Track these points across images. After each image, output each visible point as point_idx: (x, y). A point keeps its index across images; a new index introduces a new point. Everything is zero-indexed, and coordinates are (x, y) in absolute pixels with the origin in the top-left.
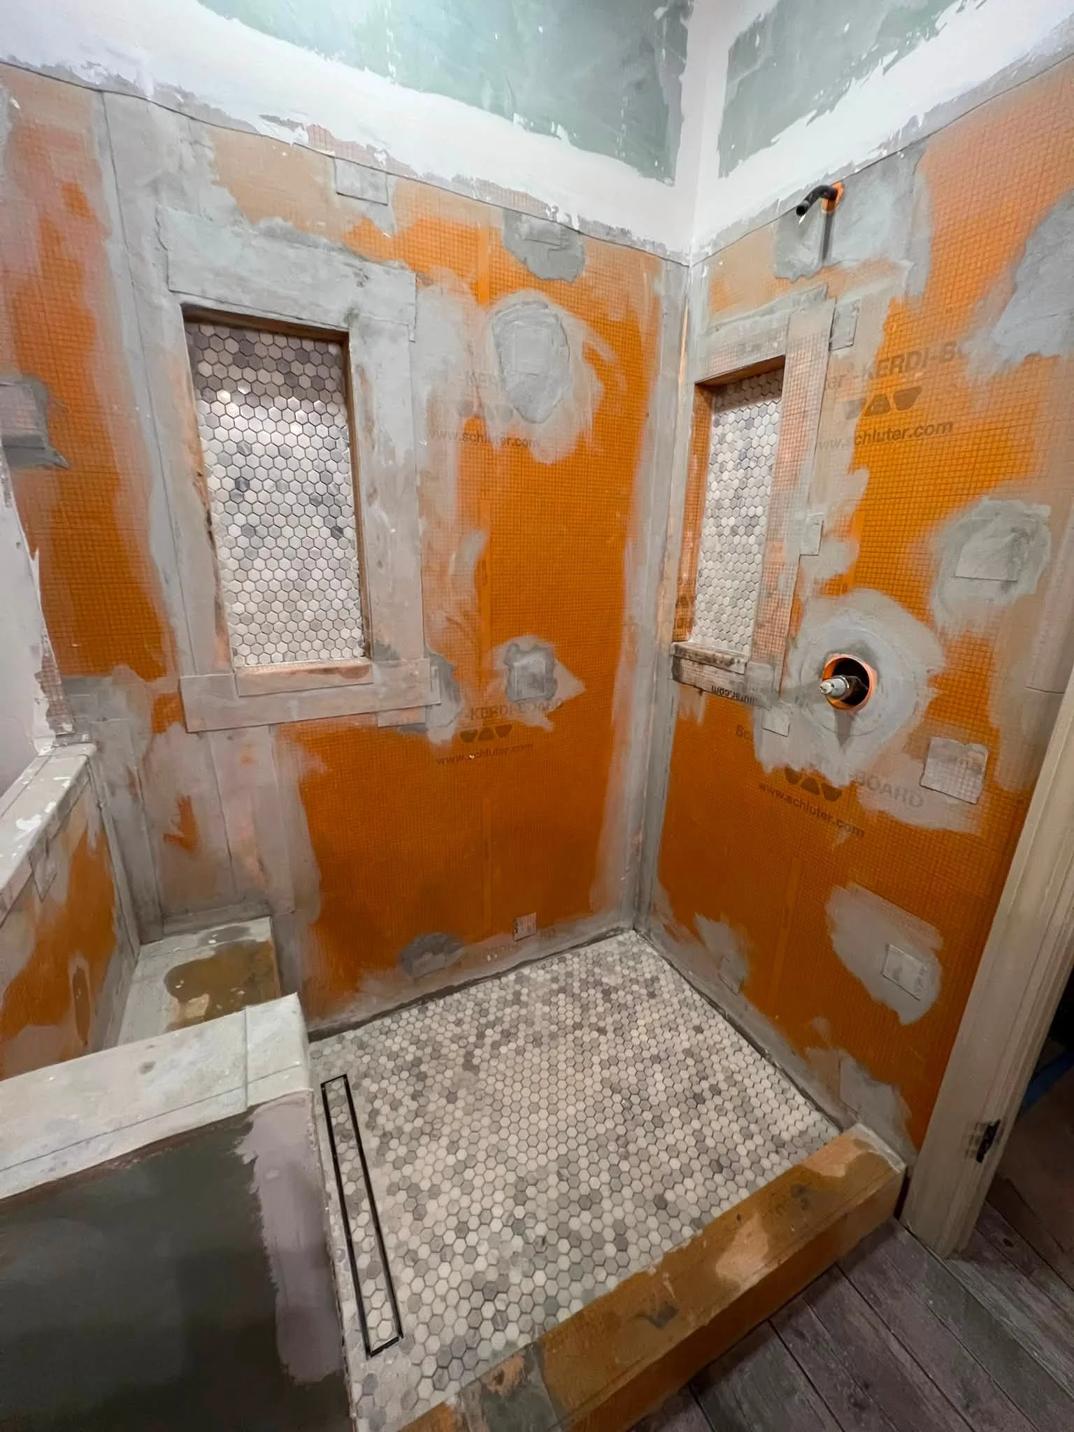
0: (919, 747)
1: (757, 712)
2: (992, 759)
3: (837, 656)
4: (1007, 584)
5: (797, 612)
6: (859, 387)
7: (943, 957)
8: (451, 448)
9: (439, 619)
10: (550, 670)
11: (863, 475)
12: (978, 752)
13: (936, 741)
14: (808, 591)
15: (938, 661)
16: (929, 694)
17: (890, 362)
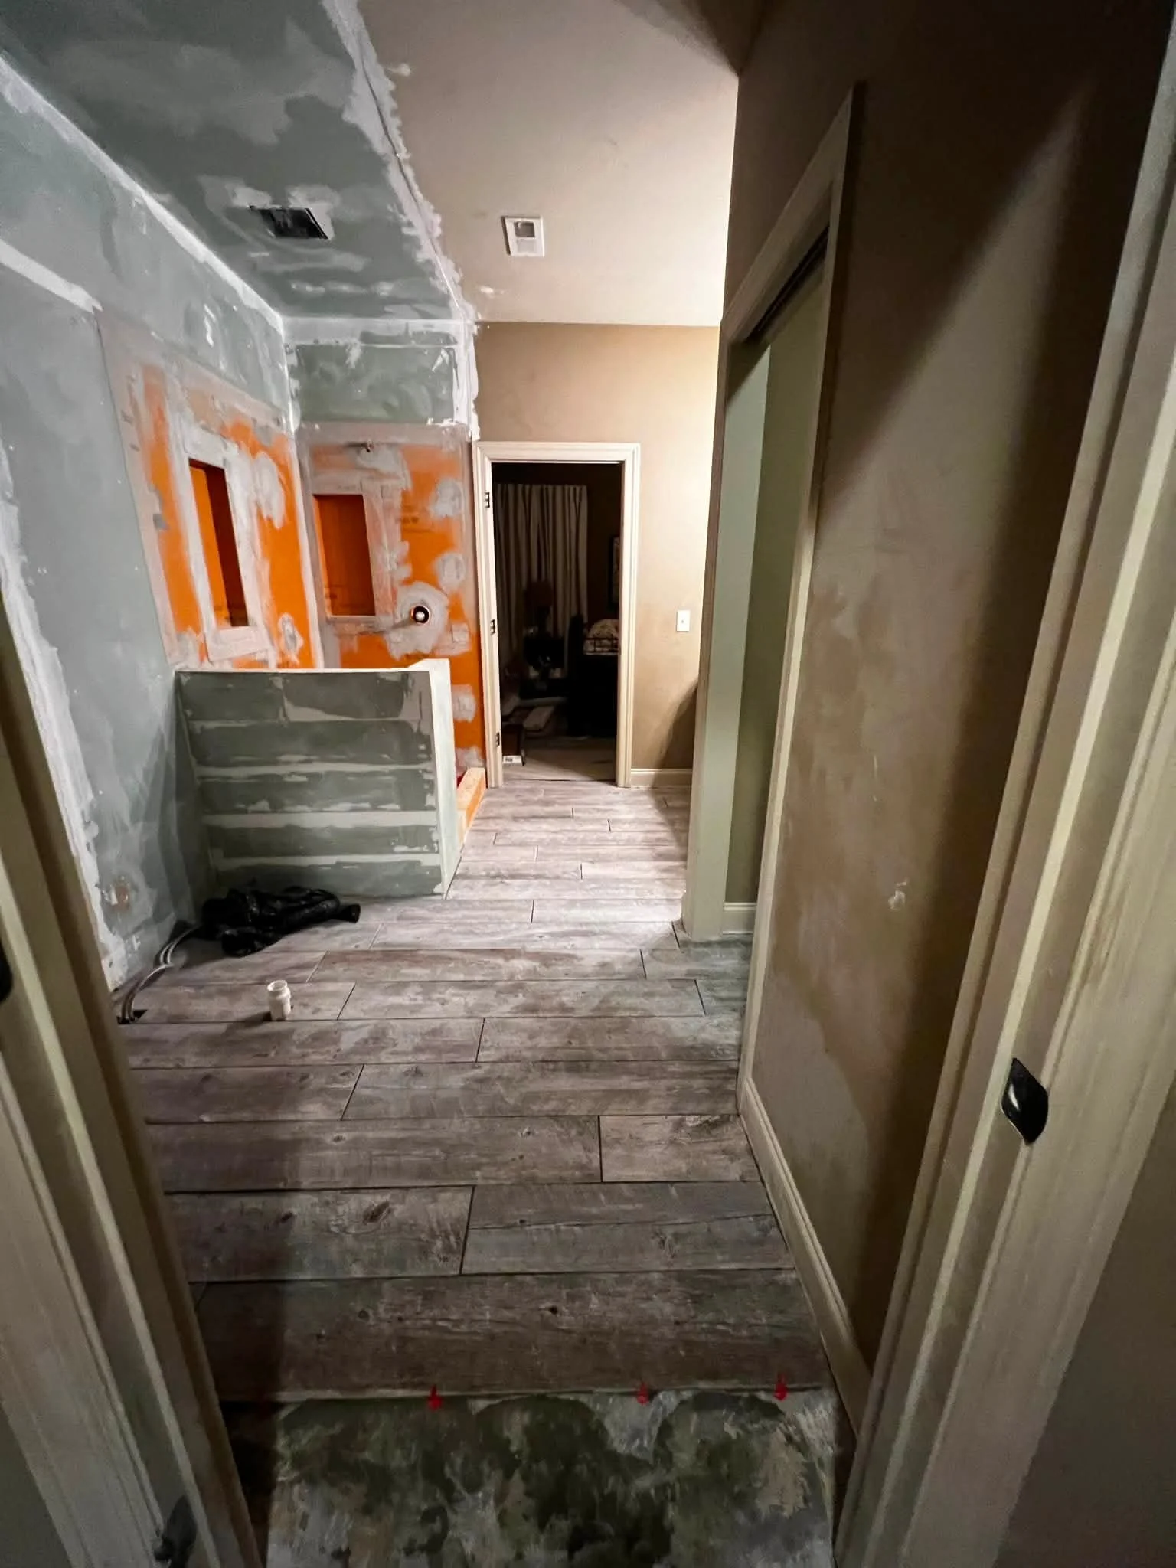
0: (449, 630)
1: (386, 637)
2: (469, 628)
3: (415, 607)
4: (458, 577)
5: (394, 593)
6: (399, 514)
7: (474, 693)
8: (255, 521)
9: (264, 606)
10: (294, 632)
11: (407, 544)
12: (465, 626)
13: (454, 627)
14: (396, 585)
15: (446, 602)
16: (447, 613)
17: (407, 507)
